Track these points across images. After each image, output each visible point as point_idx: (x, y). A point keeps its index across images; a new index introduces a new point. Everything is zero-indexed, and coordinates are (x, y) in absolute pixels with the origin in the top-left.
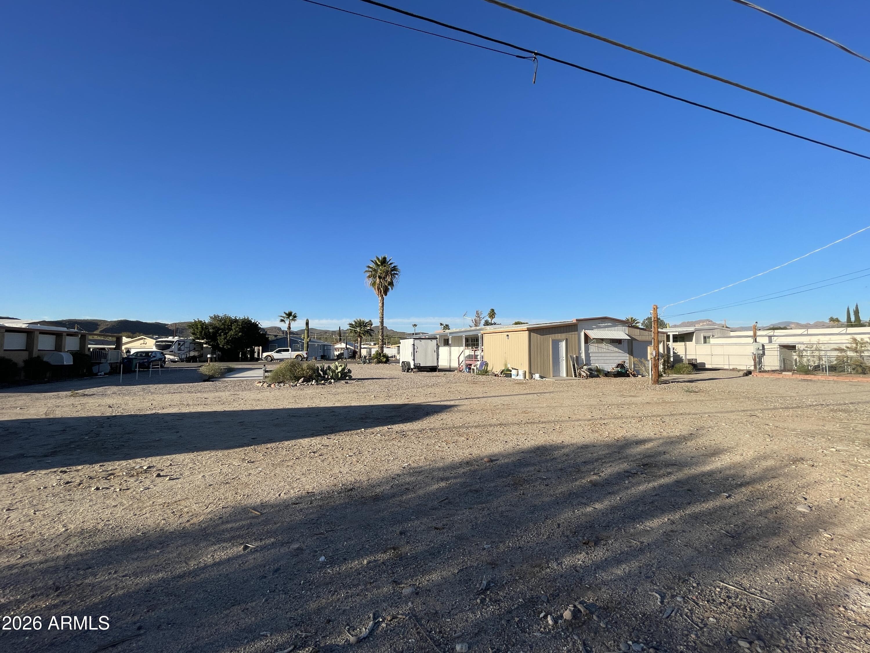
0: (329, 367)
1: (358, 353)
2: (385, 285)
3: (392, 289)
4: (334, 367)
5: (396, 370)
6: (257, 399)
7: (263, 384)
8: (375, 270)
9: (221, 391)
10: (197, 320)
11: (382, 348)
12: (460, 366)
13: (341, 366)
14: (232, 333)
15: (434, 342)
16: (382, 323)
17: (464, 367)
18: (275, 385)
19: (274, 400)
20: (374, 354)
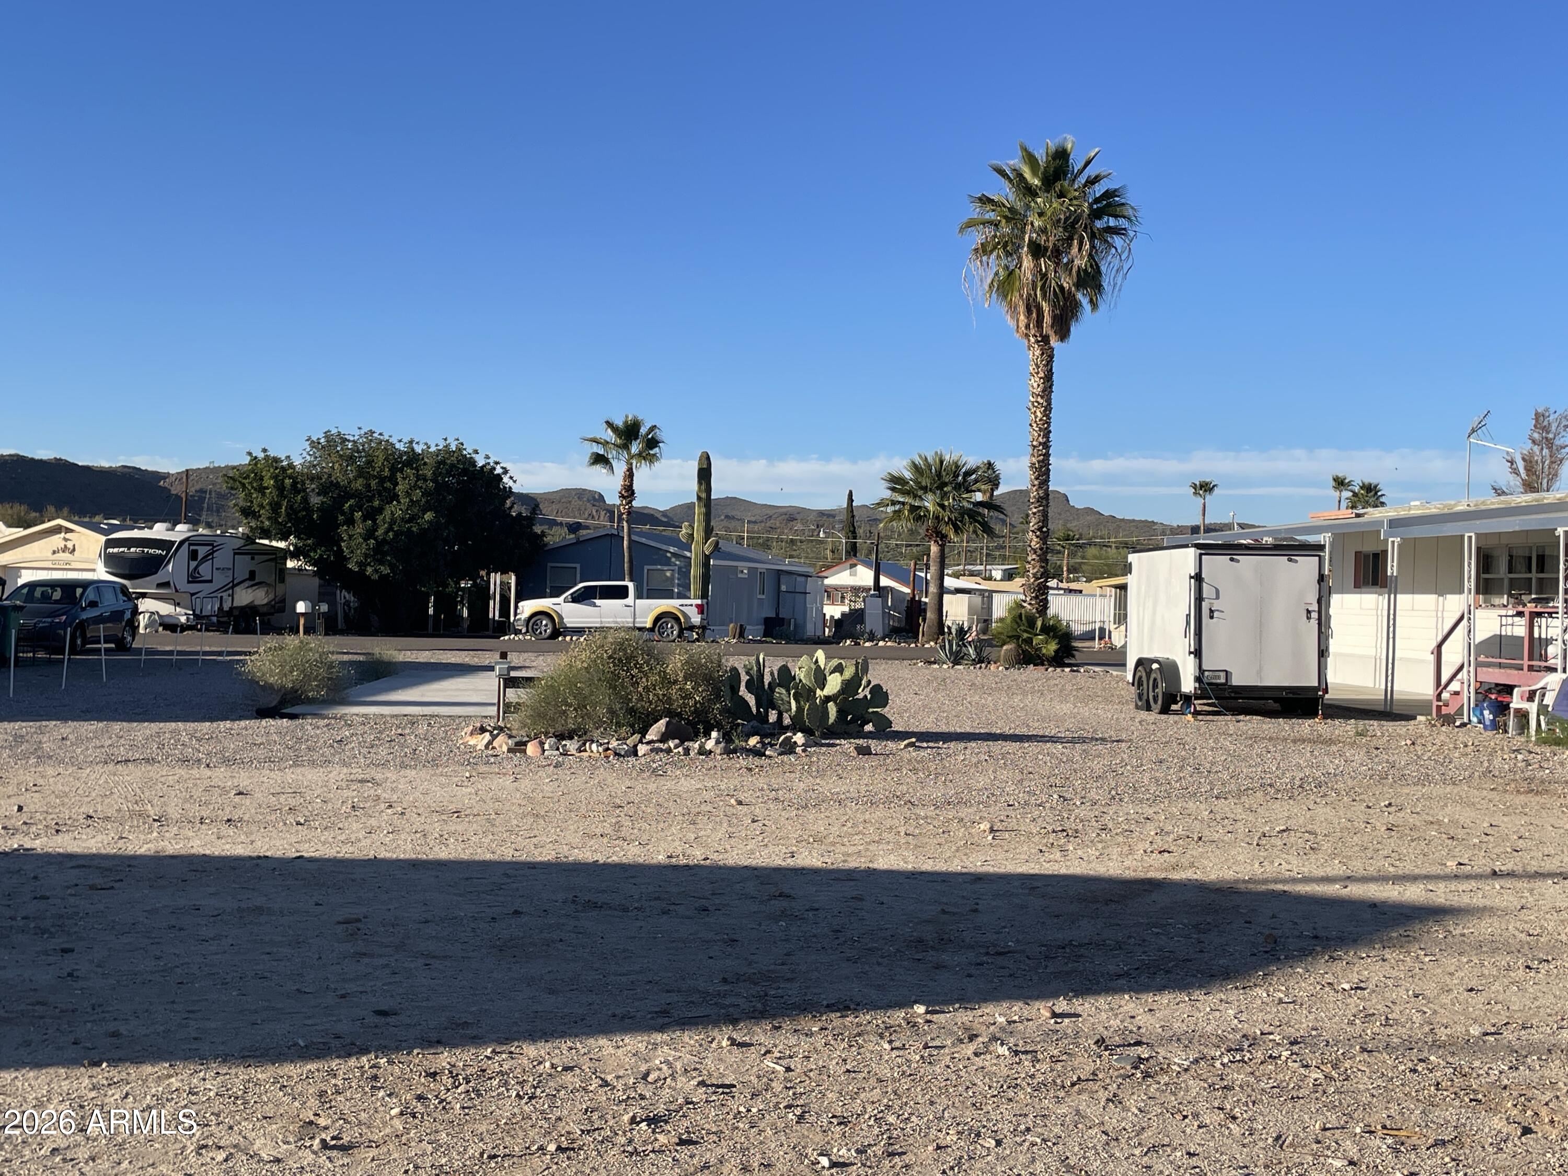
0: (784, 670)
1: (930, 615)
2: (1061, 288)
3: (1094, 305)
4: (808, 674)
5: (1107, 701)
6: (452, 807)
7: (494, 737)
8: (1014, 217)
9: (313, 763)
10: (261, 455)
11: (1041, 594)
12: (1445, 695)
13: (839, 669)
14: (394, 510)
15: (1307, 565)
16: (1042, 471)
17: (1468, 696)
18: (542, 744)
19: (524, 816)
20: (1001, 620)
